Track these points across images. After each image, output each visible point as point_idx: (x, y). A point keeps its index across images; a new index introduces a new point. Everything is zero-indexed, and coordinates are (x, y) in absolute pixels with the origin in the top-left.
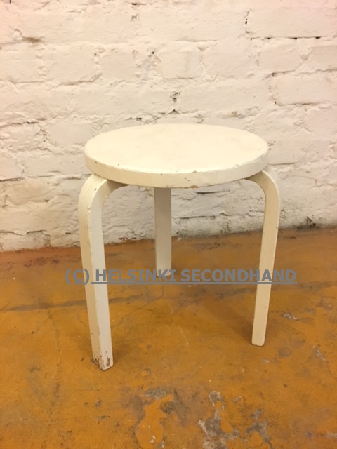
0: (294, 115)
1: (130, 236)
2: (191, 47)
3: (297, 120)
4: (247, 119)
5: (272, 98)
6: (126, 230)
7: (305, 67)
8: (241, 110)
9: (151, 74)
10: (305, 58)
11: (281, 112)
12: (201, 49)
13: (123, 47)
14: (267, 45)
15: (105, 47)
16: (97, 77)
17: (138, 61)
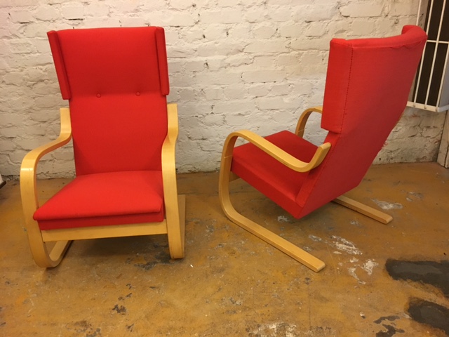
0: (268, 115)
1: (193, 170)
2: (218, 87)
3: (269, 117)
4: (246, 116)
5: (256, 107)
6: (191, 166)
7: (270, 94)
8: (242, 112)
9: (201, 98)
10: (270, 90)
11: (262, 113)
12: (223, 88)
13: (189, 88)
14: (252, 86)
15: (182, 88)
16: (178, 100)
17: (196, 94)
